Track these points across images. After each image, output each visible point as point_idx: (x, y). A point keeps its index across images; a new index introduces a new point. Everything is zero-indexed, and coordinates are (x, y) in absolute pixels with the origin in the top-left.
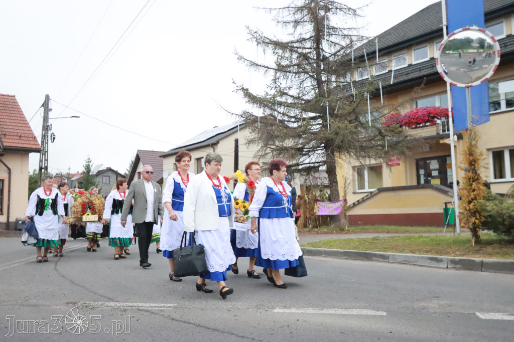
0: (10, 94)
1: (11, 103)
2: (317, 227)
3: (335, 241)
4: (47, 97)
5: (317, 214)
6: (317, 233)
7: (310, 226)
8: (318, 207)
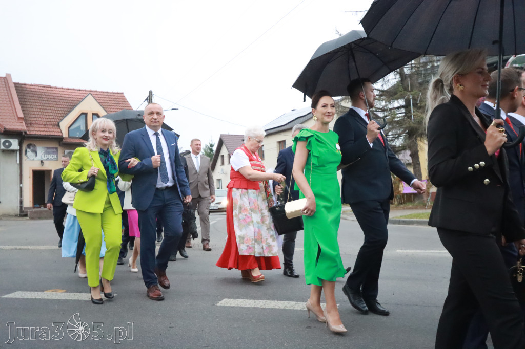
0: (119, 92)
1: (121, 100)
2: (402, 204)
3: (423, 214)
4: (151, 92)
5: (402, 192)
6: (404, 209)
7: (396, 203)
8: (403, 186)
